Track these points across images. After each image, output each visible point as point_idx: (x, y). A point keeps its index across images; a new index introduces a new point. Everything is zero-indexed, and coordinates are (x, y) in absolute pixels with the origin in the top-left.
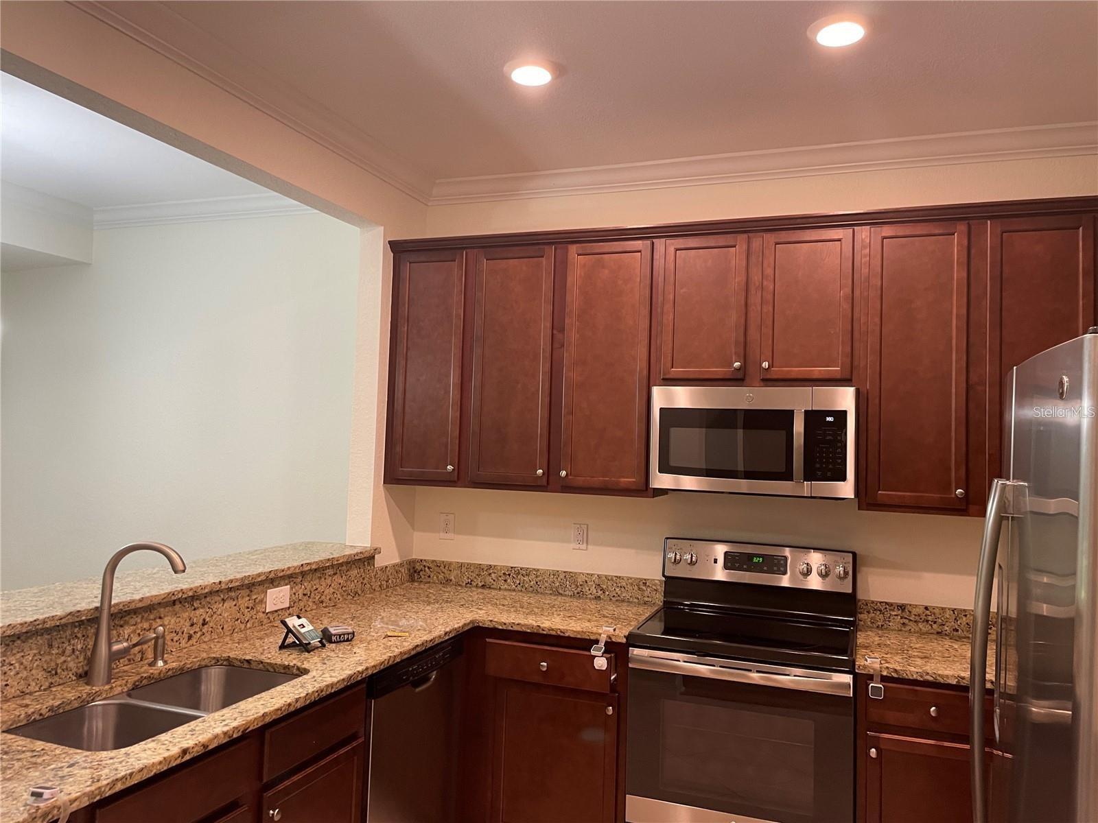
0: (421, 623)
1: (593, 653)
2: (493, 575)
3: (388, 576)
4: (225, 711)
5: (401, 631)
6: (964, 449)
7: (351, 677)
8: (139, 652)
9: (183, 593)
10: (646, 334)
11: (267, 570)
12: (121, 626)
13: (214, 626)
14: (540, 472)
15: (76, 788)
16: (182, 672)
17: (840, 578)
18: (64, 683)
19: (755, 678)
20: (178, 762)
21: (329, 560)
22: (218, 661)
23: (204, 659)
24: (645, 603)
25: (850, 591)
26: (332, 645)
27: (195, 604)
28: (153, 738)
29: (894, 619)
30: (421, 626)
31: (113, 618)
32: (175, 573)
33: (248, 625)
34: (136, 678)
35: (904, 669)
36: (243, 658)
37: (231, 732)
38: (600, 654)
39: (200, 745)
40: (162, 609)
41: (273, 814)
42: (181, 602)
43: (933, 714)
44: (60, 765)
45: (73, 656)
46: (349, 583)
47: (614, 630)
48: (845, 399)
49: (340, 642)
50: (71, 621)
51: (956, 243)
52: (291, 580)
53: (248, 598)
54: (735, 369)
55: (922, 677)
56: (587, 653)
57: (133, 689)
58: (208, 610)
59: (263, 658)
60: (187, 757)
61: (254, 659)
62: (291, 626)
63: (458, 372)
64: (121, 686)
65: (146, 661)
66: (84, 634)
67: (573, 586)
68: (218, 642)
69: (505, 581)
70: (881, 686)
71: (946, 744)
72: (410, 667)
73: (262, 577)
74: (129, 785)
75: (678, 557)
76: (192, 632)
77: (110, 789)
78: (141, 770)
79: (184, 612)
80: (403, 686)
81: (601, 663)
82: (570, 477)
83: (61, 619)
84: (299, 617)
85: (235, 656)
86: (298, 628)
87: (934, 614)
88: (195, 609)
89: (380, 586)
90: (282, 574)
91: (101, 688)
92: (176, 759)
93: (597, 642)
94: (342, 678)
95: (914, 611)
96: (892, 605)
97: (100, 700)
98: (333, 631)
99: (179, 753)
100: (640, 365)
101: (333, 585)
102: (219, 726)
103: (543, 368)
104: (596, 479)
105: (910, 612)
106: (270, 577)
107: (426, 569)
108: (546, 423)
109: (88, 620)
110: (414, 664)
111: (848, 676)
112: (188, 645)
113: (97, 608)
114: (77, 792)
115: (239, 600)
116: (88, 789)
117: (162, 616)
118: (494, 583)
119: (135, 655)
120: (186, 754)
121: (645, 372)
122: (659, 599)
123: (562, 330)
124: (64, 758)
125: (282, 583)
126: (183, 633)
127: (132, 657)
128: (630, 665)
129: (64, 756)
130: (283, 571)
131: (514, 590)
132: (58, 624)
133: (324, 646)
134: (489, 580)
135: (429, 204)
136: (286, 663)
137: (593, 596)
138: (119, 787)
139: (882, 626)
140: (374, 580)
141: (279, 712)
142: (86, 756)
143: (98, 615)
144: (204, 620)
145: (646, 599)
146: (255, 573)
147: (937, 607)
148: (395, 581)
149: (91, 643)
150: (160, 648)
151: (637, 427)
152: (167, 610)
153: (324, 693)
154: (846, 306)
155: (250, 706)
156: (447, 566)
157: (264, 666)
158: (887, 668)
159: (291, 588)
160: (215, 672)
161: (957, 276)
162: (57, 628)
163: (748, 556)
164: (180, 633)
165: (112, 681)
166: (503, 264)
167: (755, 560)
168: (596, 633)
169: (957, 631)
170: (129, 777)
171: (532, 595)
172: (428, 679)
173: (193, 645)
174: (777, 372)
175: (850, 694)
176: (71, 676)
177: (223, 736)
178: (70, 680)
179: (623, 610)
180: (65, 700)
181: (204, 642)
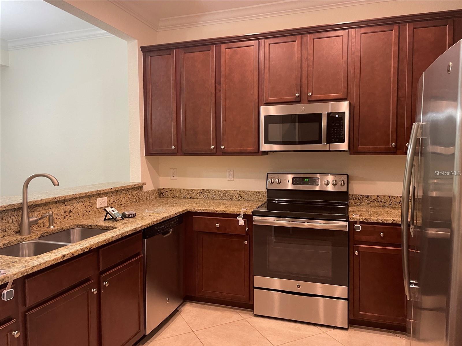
0: (165, 210)
1: (238, 219)
2: (194, 193)
3: (149, 195)
4: (81, 242)
5: (156, 213)
6: (395, 126)
7: (135, 229)
8: (42, 223)
9: (60, 198)
10: (257, 83)
11: (96, 190)
12: (33, 212)
13: (75, 213)
14: (213, 147)
15: (16, 270)
16: (62, 231)
17: (342, 185)
18: (10, 235)
19: (306, 225)
20: (61, 260)
21: (123, 187)
22: (77, 226)
23: (71, 226)
24: (259, 201)
25: (346, 190)
26: (126, 219)
27: (65, 204)
28: (50, 252)
29: (364, 201)
30: (165, 211)
31: (29, 208)
32: (54, 186)
33: (90, 213)
34: (42, 233)
35: (369, 218)
36: (88, 224)
37: (84, 249)
38: (241, 219)
39: (71, 253)
40: (51, 205)
41: (105, 284)
42: (59, 202)
43: (382, 236)
44: (8, 262)
45: (13, 224)
46: (133, 197)
47: (247, 210)
48: (344, 107)
49: (130, 217)
50: (10, 208)
51: (394, 34)
52: (107, 195)
53: (89, 202)
54: (296, 96)
55: (377, 221)
56: (236, 219)
57: (41, 237)
58: (71, 206)
59: (97, 224)
60: (65, 258)
61: (93, 224)
62: (108, 211)
63: (175, 104)
64: (35, 235)
65: (46, 227)
66: (17, 214)
67: (229, 196)
68: (77, 219)
69: (200, 195)
70: (360, 226)
71: (387, 248)
72: (160, 226)
73: (94, 193)
74: (40, 269)
75: (273, 181)
76: (65, 215)
77: (31, 270)
78: (45, 263)
79: (61, 207)
80: (158, 234)
81: (242, 223)
82: (226, 149)
83: (6, 207)
84: (111, 208)
85: (85, 224)
86: (112, 212)
87: (381, 198)
88: (66, 206)
89: (146, 199)
90: (103, 192)
91: (26, 236)
92: (60, 259)
93: (240, 215)
94: (131, 229)
95: (373, 198)
96: (363, 196)
97: (26, 241)
98: (126, 213)
99: (61, 256)
100: (255, 97)
101: (126, 198)
102: (78, 247)
103: (212, 101)
104: (237, 149)
105: (371, 198)
106: (98, 193)
107: (166, 192)
108: (214, 125)
109: (18, 208)
110: (162, 226)
111: (346, 222)
112: (64, 221)
113: (21, 203)
114: (16, 271)
115: (85, 202)
116: (21, 270)
117: (51, 208)
118: (195, 196)
119: (41, 224)
120: (64, 257)
121: (257, 101)
122: (265, 199)
123: (220, 84)
124: (10, 260)
125: (104, 196)
126: (61, 216)
127: (39, 225)
128: (254, 223)
129: (10, 259)
130: (103, 190)
131: (204, 199)
132: (4, 209)
133: (123, 219)
134: (193, 195)
135: (158, 31)
136: (107, 225)
137: (237, 200)
138: (35, 270)
139: (359, 204)
140: (143, 196)
141: (105, 242)
142: (20, 259)
143: (22, 206)
144: (70, 210)
145: (259, 199)
146: (91, 191)
147: (383, 196)
148: (152, 197)
149: (20, 218)
150: (51, 221)
151: (254, 126)
152: (53, 206)
153: (124, 235)
154: (345, 66)
155: (92, 240)
156: (175, 190)
157: (97, 227)
158: (362, 218)
159: (108, 198)
160: (76, 231)
161: (394, 49)
162: (4, 211)
163: (303, 179)
164: (60, 216)
165: (31, 234)
166: (192, 55)
167: (305, 180)
168: (239, 211)
169: (391, 205)
170: (39, 266)
171: (211, 200)
172: (169, 232)
173: (66, 221)
174: (315, 97)
175: (347, 229)
176: (13, 232)
177: (80, 250)
178: (12, 234)
179: (250, 203)
180: (11, 241)
181: (71, 220)
